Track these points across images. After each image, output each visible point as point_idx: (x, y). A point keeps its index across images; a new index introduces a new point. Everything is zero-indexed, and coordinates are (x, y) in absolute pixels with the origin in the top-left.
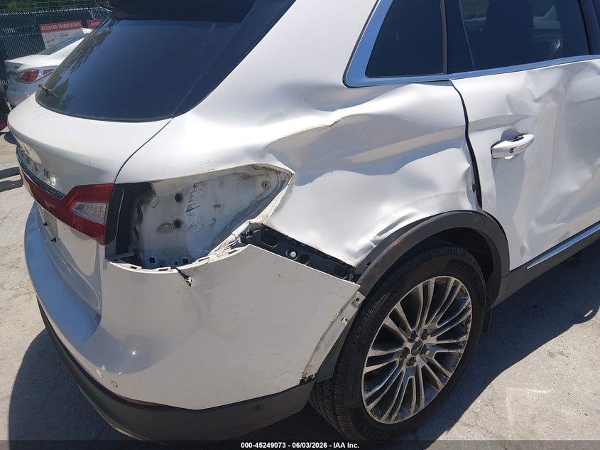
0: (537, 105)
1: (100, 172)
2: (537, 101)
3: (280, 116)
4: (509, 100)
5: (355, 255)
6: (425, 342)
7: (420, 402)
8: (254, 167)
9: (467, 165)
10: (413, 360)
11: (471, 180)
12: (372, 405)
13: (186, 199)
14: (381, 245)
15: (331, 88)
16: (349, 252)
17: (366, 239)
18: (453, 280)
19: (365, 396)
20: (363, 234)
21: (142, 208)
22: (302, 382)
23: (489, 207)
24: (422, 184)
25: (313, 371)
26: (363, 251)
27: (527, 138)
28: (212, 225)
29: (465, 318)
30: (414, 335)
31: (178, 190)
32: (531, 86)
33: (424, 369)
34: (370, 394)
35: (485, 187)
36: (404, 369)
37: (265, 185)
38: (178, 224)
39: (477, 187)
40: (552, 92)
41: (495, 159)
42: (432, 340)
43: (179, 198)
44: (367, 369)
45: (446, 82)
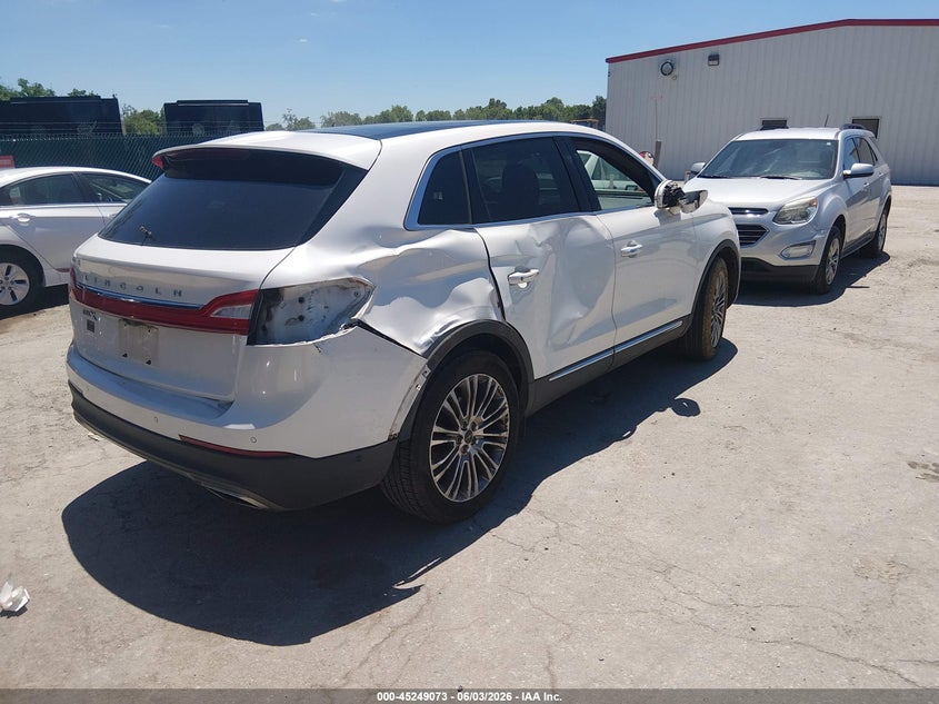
0: (540, 248)
1: (247, 282)
2: (540, 246)
3: (364, 248)
4: (517, 243)
5: (421, 347)
6: (475, 433)
7: (474, 490)
8: (350, 280)
9: (491, 288)
10: (466, 447)
11: (496, 299)
12: (438, 477)
13: (307, 301)
14: (437, 340)
15: (396, 229)
16: (416, 345)
17: (427, 337)
18: (491, 379)
19: (433, 467)
20: (425, 333)
21: (272, 309)
22: (389, 440)
23: (510, 320)
24: (464, 300)
25: (397, 430)
26: (426, 344)
27: (533, 272)
28: (323, 321)
29: (503, 415)
30: (465, 424)
31: (301, 295)
32: (534, 235)
33: (475, 456)
34: (436, 466)
35: (506, 304)
36: (459, 452)
37: (356, 294)
38: (301, 318)
39: (500, 304)
40: (549, 241)
41: (512, 284)
42: (479, 432)
43: (301, 300)
44: (433, 443)
45: (472, 230)
